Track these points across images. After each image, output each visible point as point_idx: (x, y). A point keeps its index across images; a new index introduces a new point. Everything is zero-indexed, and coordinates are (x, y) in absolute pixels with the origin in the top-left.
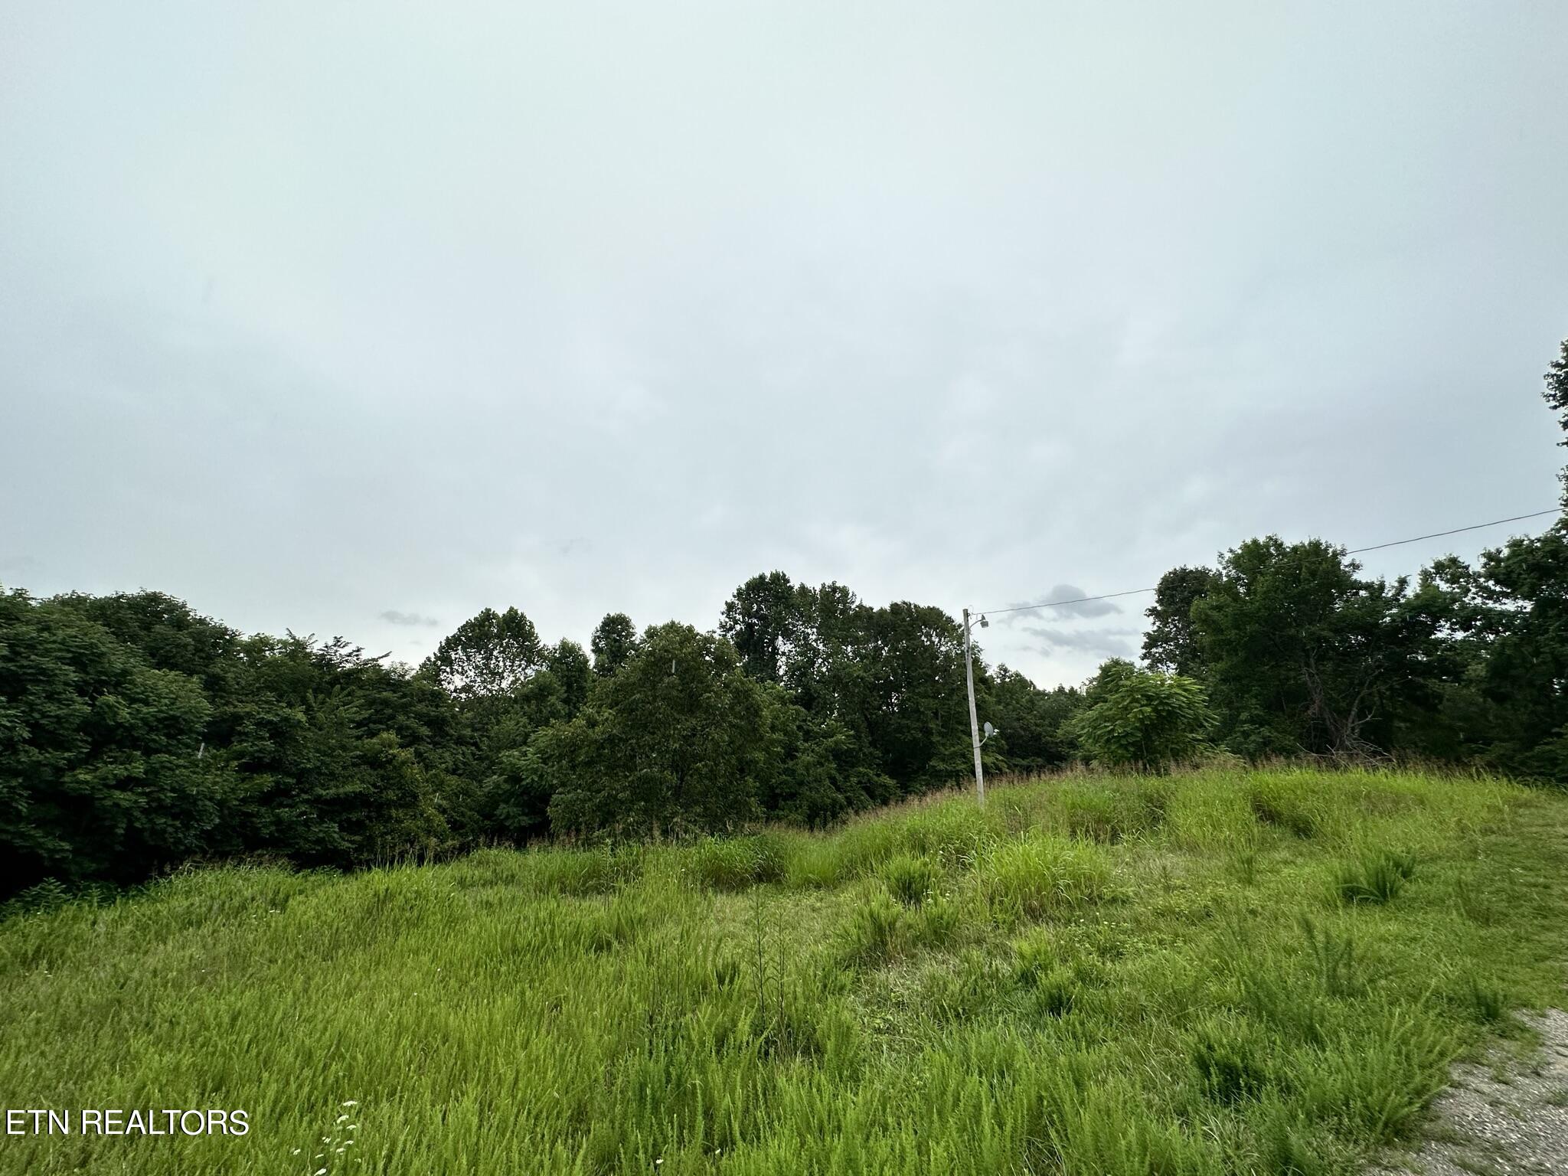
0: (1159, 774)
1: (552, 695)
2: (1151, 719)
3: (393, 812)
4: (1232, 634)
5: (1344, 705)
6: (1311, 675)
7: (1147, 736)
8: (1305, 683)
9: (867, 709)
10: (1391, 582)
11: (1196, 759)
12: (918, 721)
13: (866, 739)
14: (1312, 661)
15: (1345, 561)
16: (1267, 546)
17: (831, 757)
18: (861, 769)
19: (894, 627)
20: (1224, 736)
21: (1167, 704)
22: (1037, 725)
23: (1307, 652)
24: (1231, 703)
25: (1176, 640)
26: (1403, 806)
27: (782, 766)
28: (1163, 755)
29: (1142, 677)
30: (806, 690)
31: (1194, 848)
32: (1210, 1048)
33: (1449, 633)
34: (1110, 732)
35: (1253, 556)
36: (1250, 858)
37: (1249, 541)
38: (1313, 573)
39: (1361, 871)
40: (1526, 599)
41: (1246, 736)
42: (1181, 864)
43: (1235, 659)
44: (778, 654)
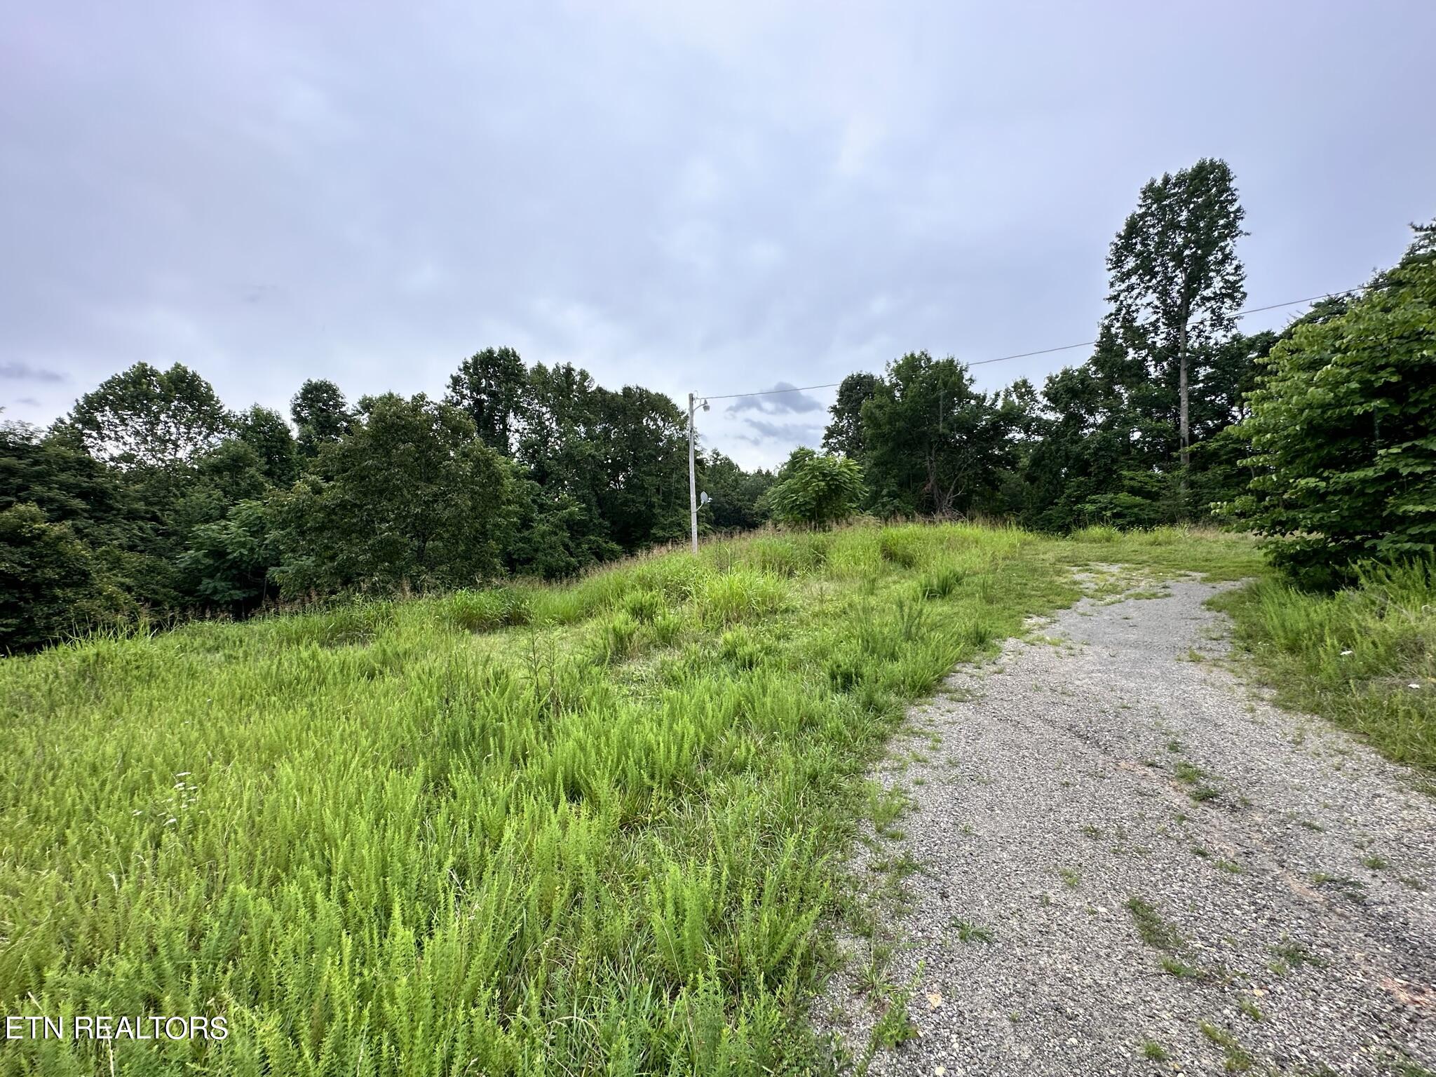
0: (824, 531)
1: (249, 466)
2: (824, 492)
3: (58, 592)
4: (886, 429)
5: (946, 484)
6: (931, 462)
7: (819, 505)
8: (926, 468)
9: (597, 486)
10: (991, 395)
11: (850, 520)
12: (642, 496)
13: (596, 511)
14: (933, 452)
15: (967, 376)
16: (920, 360)
17: (565, 527)
18: (592, 537)
19: (623, 410)
20: (870, 504)
21: (836, 480)
22: (739, 500)
23: (931, 444)
24: (878, 481)
25: (847, 433)
26: (966, 545)
27: (518, 535)
28: (829, 518)
29: (821, 461)
30: (540, 465)
31: (840, 578)
32: (839, 666)
33: (1017, 435)
34: (794, 501)
35: (910, 368)
36: (874, 580)
37: (908, 355)
38: (945, 384)
39: (935, 582)
40: (1062, 412)
41: (884, 505)
42: (832, 587)
43: (885, 449)
44: (510, 431)
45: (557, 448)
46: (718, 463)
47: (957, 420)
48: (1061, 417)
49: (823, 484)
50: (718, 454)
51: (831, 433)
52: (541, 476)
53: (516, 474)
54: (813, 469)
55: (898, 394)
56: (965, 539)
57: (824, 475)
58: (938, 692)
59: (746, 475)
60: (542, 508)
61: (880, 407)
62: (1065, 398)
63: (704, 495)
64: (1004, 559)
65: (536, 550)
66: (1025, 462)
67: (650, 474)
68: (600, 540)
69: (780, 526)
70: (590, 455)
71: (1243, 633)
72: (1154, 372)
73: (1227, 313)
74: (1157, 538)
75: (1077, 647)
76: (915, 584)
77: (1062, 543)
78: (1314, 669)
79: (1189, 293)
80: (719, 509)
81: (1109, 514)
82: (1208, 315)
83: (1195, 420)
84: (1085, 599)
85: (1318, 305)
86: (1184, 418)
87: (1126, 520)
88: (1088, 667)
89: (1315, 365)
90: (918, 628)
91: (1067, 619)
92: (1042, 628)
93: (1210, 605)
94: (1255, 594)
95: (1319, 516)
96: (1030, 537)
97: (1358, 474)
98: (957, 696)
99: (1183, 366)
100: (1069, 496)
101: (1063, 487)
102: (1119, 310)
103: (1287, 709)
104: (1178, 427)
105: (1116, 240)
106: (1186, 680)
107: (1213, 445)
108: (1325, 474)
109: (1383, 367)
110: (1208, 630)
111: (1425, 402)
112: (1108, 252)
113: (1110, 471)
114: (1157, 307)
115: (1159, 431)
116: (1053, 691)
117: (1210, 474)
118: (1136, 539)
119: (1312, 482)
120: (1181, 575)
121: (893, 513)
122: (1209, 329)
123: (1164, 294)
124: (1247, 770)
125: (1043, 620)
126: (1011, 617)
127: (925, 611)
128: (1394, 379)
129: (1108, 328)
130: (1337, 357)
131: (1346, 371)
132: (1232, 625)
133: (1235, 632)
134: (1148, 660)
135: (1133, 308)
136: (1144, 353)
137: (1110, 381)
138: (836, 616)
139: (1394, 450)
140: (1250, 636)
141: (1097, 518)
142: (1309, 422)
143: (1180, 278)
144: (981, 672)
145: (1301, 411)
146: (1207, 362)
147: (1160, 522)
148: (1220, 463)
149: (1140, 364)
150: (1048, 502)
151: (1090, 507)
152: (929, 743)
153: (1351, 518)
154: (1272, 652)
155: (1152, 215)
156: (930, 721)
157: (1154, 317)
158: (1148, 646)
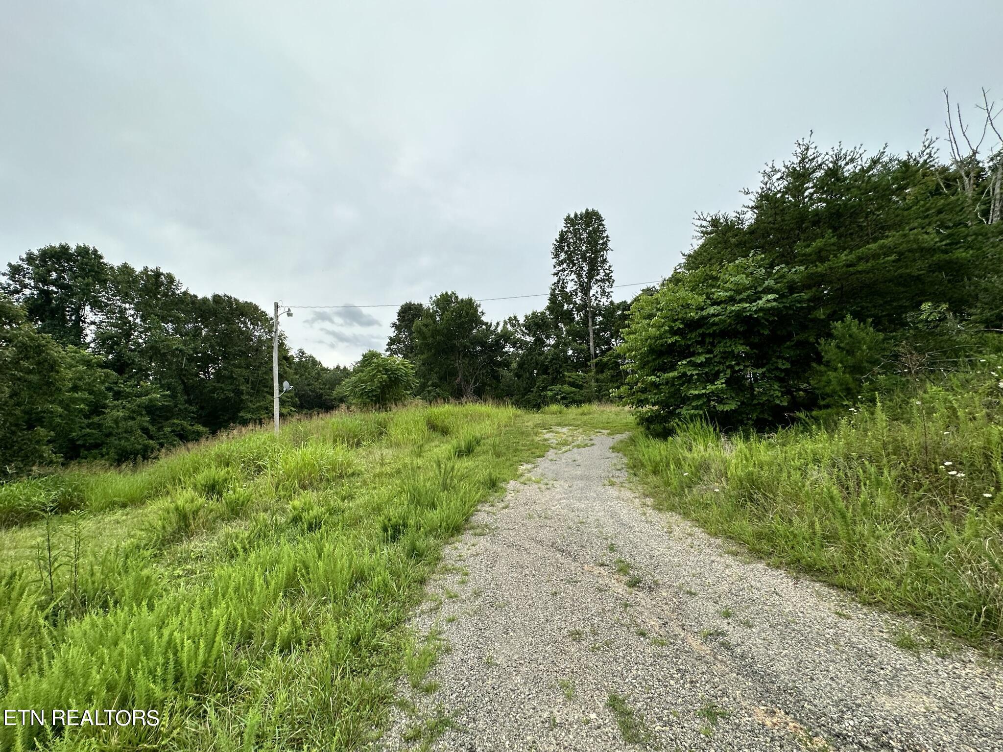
0: (386, 411)
2: (386, 382)
4: (430, 340)
5: (469, 378)
6: (459, 364)
7: (383, 392)
8: (456, 367)
9: (184, 375)
10: (494, 323)
11: (405, 402)
12: (231, 384)
13: (182, 398)
14: (461, 357)
15: (480, 310)
16: (451, 297)
17: (144, 412)
18: (175, 421)
19: (215, 313)
20: (420, 392)
21: (395, 374)
22: (320, 389)
23: (459, 352)
24: (425, 376)
25: (404, 342)
26: (482, 418)
27: (86, 421)
28: (390, 401)
29: (384, 360)
30: (119, 357)
31: (398, 445)
32: (390, 520)
33: (509, 349)
34: (363, 389)
35: (445, 301)
36: (422, 446)
37: (444, 293)
38: (467, 314)
39: (463, 444)
40: (533, 336)
41: (429, 392)
42: (391, 452)
43: (430, 353)
44: (84, 322)
45: (141, 341)
46: (304, 359)
47: (475, 337)
48: (533, 339)
49: (386, 376)
50: (303, 353)
51: (392, 341)
52: (121, 366)
53: (88, 363)
54: (378, 365)
55: (438, 319)
56: (481, 415)
57: (387, 370)
58: (465, 530)
59: (327, 370)
60: (118, 395)
61: (426, 326)
62: (534, 328)
63: (286, 384)
64: (506, 426)
65: (109, 435)
66: (514, 365)
67: (239, 366)
68: (185, 423)
69: (353, 407)
70: (177, 349)
71: (632, 465)
72: (577, 318)
73: (608, 290)
74: (584, 411)
75: (551, 482)
76: (450, 447)
77: (537, 415)
78: (667, 484)
79: (590, 276)
80: (303, 395)
81: (559, 397)
82: (599, 290)
83: (597, 345)
84: (552, 450)
85: (643, 290)
86: (591, 344)
87: (569, 401)
88: (558, 497)
89: (650, 316)
90: (452, 480)
91: (543, 464)
92: (529, 471)
93: (613, 449)
94: (633, 441)
95: (657, 397)
96: (519, 412)
97: (671, 375)
98: (478, 531)
99: (590, 315)
100: (538, 387)
101: (535, 381)
102: (559, 281)
103: (660, 510)
104: (589, 349)
105: (555, 243)
106: (610, 499)
107: (605, 359)
108: (658, 374)
109: (676, 320)
110: (615, 465)
111: (693, 339)
112: (551, 248)
113: (559, 372)
114: (576, 282)
115: (581, 350)
116: (540, 517)
117: (604, 375)
118: (573, 412)
119: (653, 378)
120: (597, 432)
121: (435, 397)
122: (600, 296)
123: (579, 276)
124: (652, 557)
125: (529, 466)
126: (511, 465)
127: (456, 466)
128: (681, 326)
129: (554, 290)
130: (659, 313)
131: (663, 321)
132: (625, 460)
133: (627, 465)
134: (589, 488)
135: (565, 281)
136: (571, 306)
137: (556, 321)
138: (391, 476)
139: (684, 362)
140: (635, 466)
141: (554, 400)
142: (650, 346)
143: (586, 268)
144: (494, 509)
145: (647, 340)
146: (600, 314)
147: (584, 402)
148: (609, 370)
149: (570, 312)
150: (528, 390)
151: (549, 393)
152: (458, 578)
153: (669, 397)
154: (646, 475)
155: (570, 232)
156: (460, 556)
157: (575, 288)
158: (588, 478)
